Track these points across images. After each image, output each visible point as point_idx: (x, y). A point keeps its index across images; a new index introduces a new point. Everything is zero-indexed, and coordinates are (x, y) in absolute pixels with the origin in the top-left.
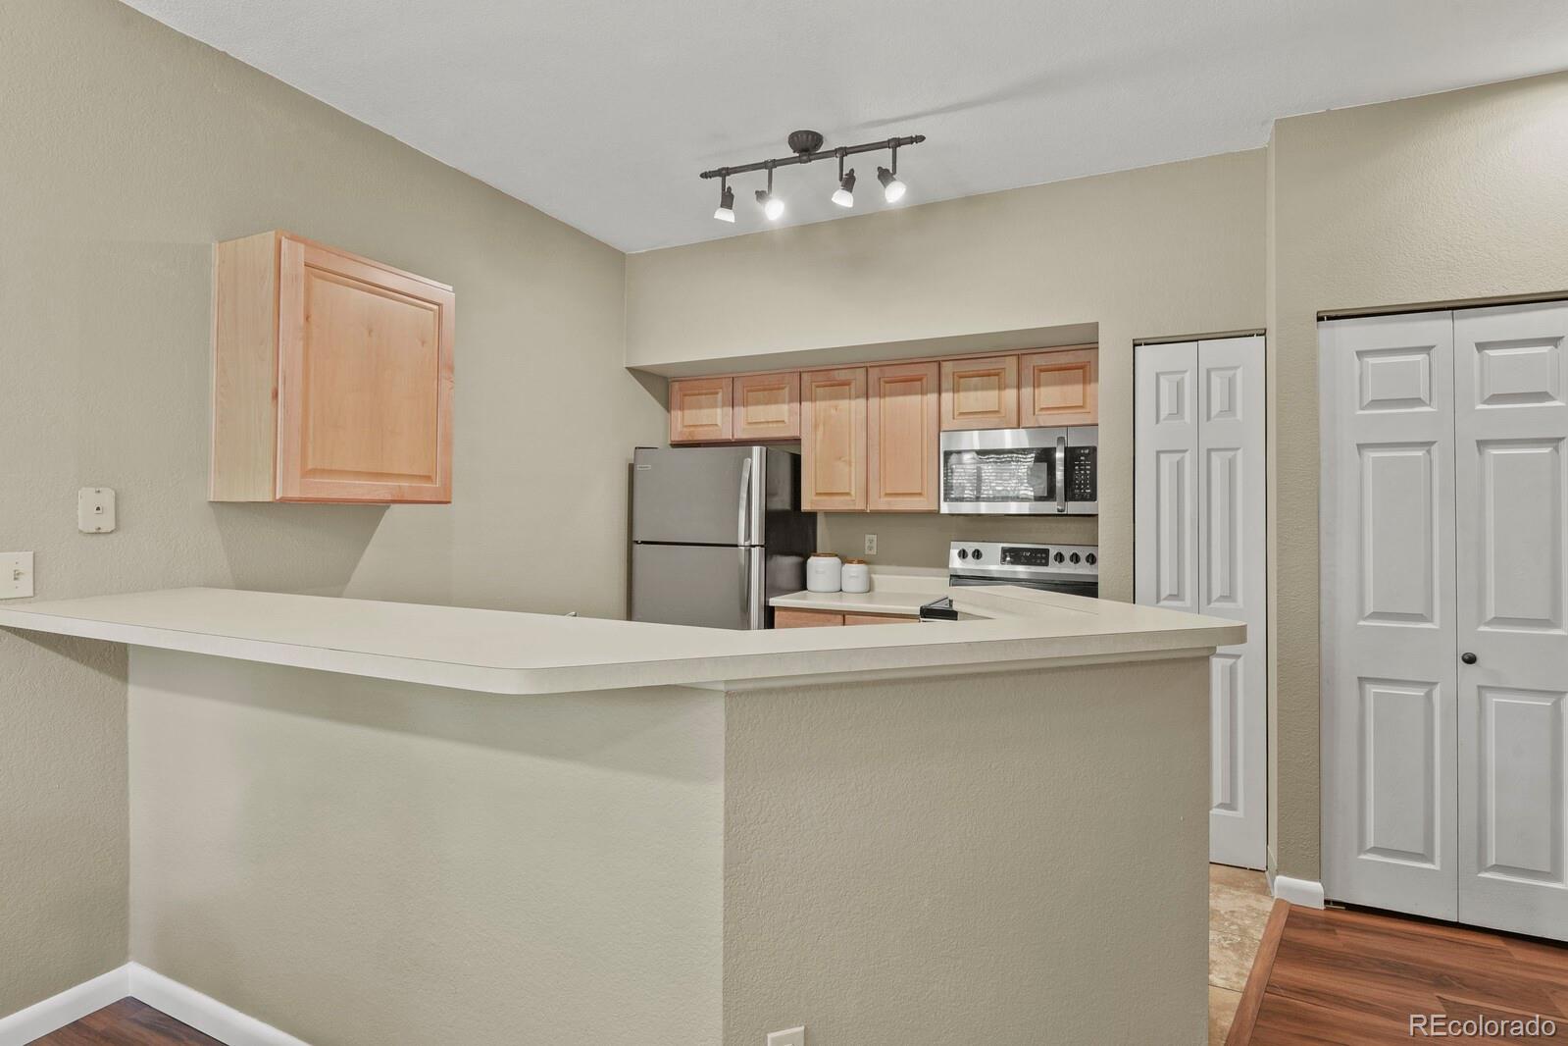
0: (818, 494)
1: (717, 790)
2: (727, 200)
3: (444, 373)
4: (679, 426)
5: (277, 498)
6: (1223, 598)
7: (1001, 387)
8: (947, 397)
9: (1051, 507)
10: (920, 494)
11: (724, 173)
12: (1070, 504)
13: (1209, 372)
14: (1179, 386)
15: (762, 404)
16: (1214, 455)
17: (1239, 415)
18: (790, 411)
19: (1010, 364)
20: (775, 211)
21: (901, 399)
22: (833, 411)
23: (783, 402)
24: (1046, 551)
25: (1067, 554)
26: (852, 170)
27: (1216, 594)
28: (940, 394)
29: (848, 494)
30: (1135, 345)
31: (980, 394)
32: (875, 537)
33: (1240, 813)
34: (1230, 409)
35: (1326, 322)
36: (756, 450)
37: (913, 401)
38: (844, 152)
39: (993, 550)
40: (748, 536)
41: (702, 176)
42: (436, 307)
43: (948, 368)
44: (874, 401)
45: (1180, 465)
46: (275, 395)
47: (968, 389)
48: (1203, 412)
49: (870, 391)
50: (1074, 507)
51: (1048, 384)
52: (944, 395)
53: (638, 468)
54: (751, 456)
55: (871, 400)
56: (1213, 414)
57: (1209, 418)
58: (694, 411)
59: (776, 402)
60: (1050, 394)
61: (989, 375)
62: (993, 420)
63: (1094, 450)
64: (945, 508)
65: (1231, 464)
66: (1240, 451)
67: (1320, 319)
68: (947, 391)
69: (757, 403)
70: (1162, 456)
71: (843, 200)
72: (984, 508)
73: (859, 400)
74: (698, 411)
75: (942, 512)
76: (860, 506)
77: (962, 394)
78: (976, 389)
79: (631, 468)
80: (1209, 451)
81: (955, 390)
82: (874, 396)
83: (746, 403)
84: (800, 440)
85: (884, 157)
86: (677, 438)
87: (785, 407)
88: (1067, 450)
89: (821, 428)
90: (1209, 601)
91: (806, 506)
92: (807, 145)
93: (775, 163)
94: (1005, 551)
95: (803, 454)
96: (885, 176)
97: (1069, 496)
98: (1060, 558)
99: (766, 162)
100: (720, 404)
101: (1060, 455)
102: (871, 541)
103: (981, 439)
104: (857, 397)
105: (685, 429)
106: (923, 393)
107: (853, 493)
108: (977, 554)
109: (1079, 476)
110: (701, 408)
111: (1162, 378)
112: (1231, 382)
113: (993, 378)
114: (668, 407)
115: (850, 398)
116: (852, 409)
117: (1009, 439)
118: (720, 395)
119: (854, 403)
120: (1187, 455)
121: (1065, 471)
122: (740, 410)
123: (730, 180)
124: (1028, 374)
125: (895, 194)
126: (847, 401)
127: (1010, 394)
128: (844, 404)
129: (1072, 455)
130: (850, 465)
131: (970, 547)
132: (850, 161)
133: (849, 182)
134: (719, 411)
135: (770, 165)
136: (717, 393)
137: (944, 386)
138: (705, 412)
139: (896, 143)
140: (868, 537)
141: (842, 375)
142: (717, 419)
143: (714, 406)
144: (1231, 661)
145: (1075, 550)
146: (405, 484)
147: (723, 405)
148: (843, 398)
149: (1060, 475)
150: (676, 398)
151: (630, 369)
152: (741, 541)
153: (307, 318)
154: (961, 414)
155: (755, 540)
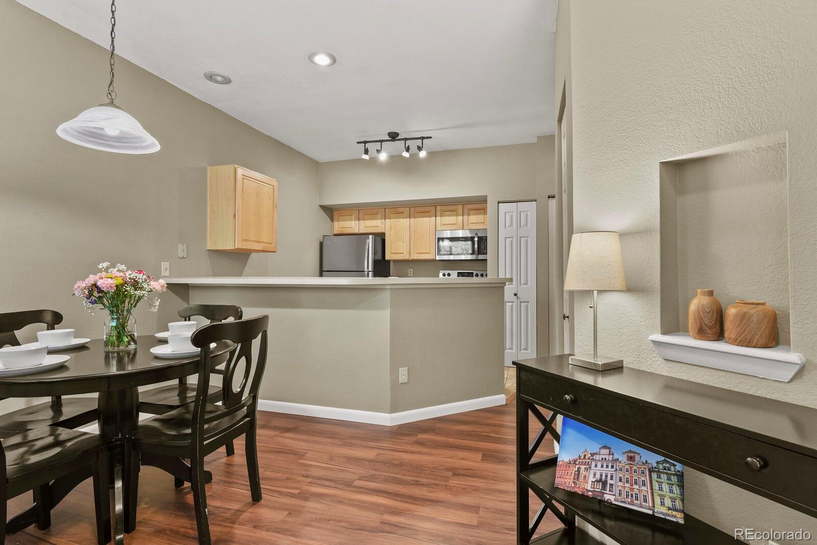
0: (392, 253)
1: (387, 313)
2: (366, 152)
3: (275, 209)
4: (337, 227)
5: (236, 247)
6: (524, 284)
7: (457, 215)
8: (438, 218)
9: (474, 257)
10: (429, 253)
11: (365, 142)
12: (479, 255)
13: (520, 212)
14: (512, 216)
15: (370, 220)
16: (522, 238)
17: (529, 226)
18: (381, 223)
19: (460, 207)
20: (383, 157)
21: (422, 219)
22: (397, 223)
23: (379, 219)
24: (473, 273)
25: (479, 274)
26: (409, 146)
27: (522, 283)
28: (436, 217)
29: (403, 253)
30: (498, 203)
31: (450, 218)
32: (412, 270)
33: (529, 351)
34: (527, 224)
35: (551, 199)
36: (371, 236)
37: (427, 219)
38: (406, 139)
39: (454, 274)
40: (368, 268)
41: (357, 143)
42: (272, 187)
43: (439, 208)
44: (412, 220)
45: (512, 242)
46: (235, 216)
47: (445, 216)
48: (519, 225)
49: (411, 216)
50: (481, 257)
51: (472, 215)
52: (437, 218)
53: (325, 243)
54: (369, 239)
55: (411, 219)
56: (522, 225)
57: (520, 227)
58: (343, 222)
59: (376, 219)
60: (474, 218)
61: (453, 211)
62: (454, 227)
63: (486, 237)
64: (438, 258)
65: (527, 241)
66: (529, 238)
67: (549, 197)
68: (438, 216)
69: (368, 219)
70: (507, 239)
71: (406, 155)
72: (452, 258)
73: (407, 219)
74: (344, 222)
75: (437, 259)
76: (407, 258)
77: (444, 218)
78: (448, 216)
79: (321, 244)
80: (520, 237)
81: (441, 216)
82: (413, 218)
83: (364, 219)
84: (385, 233)
85: (419, 142)
86: (336, 232)
87: (379, 221)
88: (478, 237)
89: (393, 229)
90: (520, 285)
91: (387, 258)
92: (393, 136)
93: (383, 141)
94: (458, 273)
95: (386, 239)
96: (420, 148)
97: (479, 253)
98: (477, 275)
99: (380, 140)
100: (354, 219)
101: (476, 239)
102: (411, 271)
103: (451, 233)
104: (406, 218)
105: (340, 229)
106: (430, 217)
107: (405, 252)
108: (449, 275)
109: (482, 247)
110: (346, 221)
111: (507, 214)
112: (527, 216)
113: (454, 212)
114: (332, 220)
115: (404, 218)
116: (404, 222)
117: (460, 234)
118: (354, 216)
119: (405, 220)
120: (514, 239)
121: (478, 245)
122: (362, 222)
123: (367, 145)
124: (466, 211)
125: (423, 154)
126: (403, 219)
127: (460, 218)
128: (401, 220)
129: (480, 239)
130: (404, 243)
131: (447, 272)
132: (408, 143)
133: (408, 149)
134: (353, 222)
135: (381, 141)
136: (352, 215)
137: (437, 215)
138: (347, 222)
139: (423, 138)
140: (410, 270)
141: (401, 210)
142: (353, 225)
143: (352, 220)
144: (526, 304)
145: (482, 272)
146: (265, 245)
147: (355, 220)
148: (401, 218)
149: (476, 246)
150: (336, 217)
151: (320, 206)
152: (366, 269)
153: (242, 192)
154: (443, 224)
155: (370, 269)
